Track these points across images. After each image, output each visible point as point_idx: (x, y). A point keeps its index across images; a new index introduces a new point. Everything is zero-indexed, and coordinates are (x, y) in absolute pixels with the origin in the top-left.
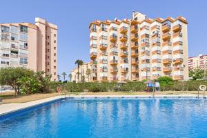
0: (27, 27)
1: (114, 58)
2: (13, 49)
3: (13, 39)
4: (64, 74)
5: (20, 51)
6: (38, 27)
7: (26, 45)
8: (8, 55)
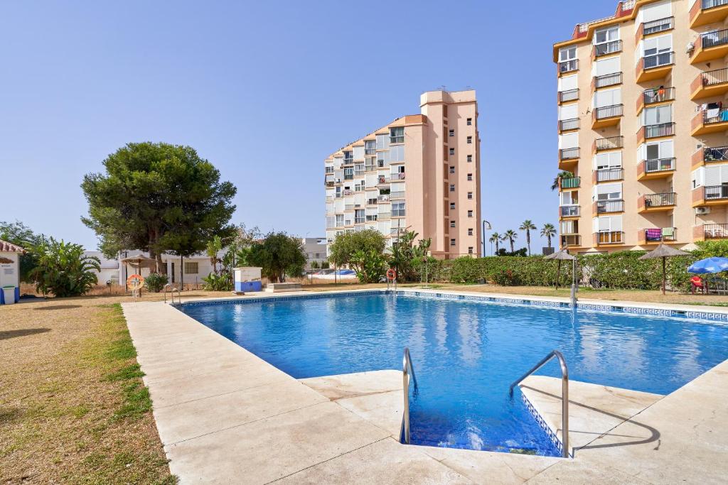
0: (402, 128)
1: (653, 151)
2: (384, 186)
3: (381, 164)
4: (528, 226)
5: (393, 188)
6: (425, 119)
7: (403, 169)
8: (375, 201)
